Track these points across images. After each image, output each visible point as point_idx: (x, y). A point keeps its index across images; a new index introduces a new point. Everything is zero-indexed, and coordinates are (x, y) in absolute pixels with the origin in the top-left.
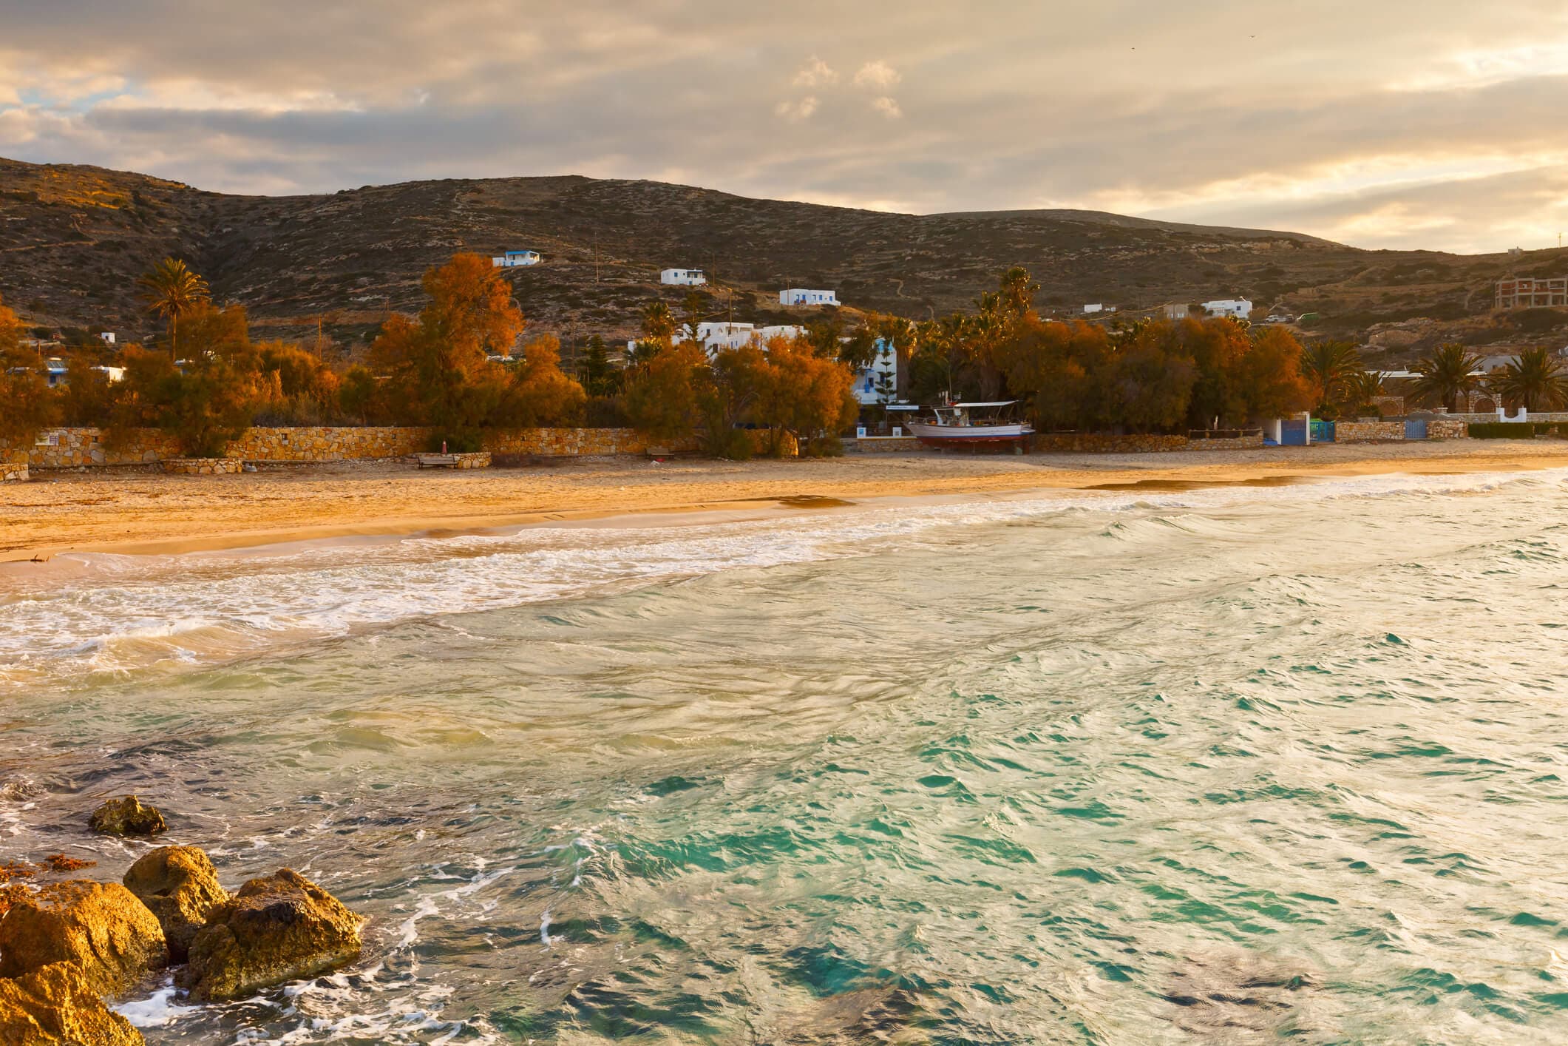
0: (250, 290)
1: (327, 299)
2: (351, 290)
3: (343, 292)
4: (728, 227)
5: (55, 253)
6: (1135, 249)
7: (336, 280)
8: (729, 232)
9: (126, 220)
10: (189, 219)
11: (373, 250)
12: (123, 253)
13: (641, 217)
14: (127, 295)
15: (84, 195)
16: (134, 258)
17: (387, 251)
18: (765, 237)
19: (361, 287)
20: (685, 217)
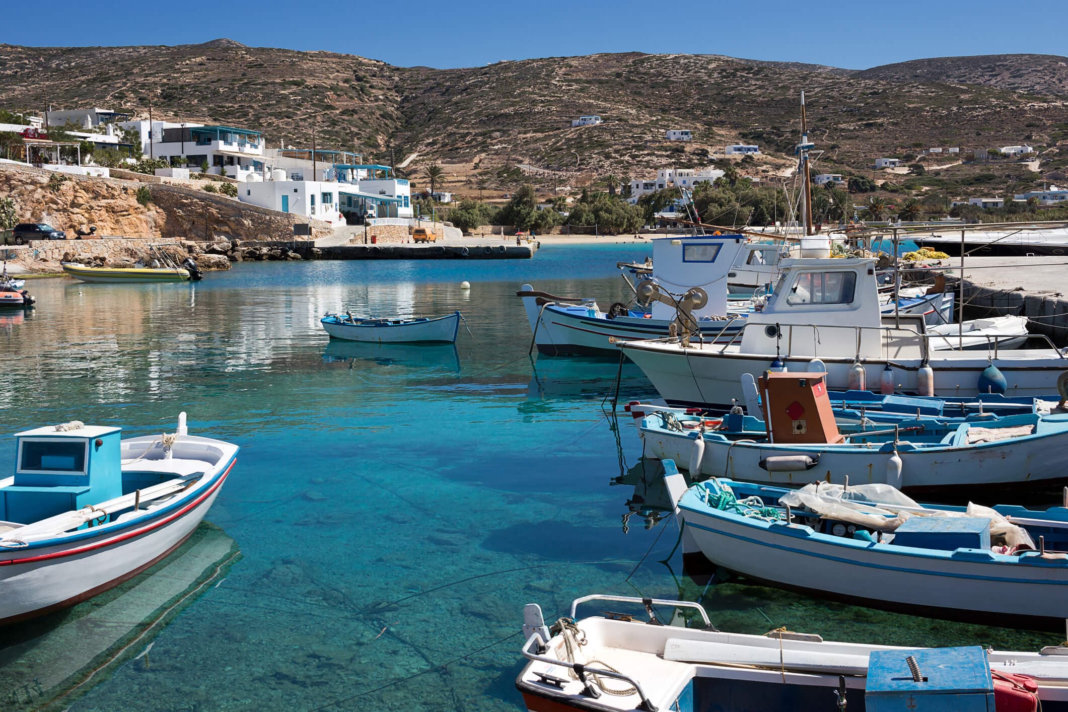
0: (431, 140)
1: (475, 147)
2: (489, 141)
3: (484, 142)
4: (733, 89)
5: (319, 119)
6: (987, 107)
7: (481, 134)
8: (732, 93)
9: (353, 94)
10: (388, 89)
11: (502, 114)
12: (355, 116)
13: (676, 82)
14: (361, 144)
15: (328, 78)
16: (361, 119)
17: (510, 115)
18: (756, 96)
19: (495, 139)
20: (704, 82)
